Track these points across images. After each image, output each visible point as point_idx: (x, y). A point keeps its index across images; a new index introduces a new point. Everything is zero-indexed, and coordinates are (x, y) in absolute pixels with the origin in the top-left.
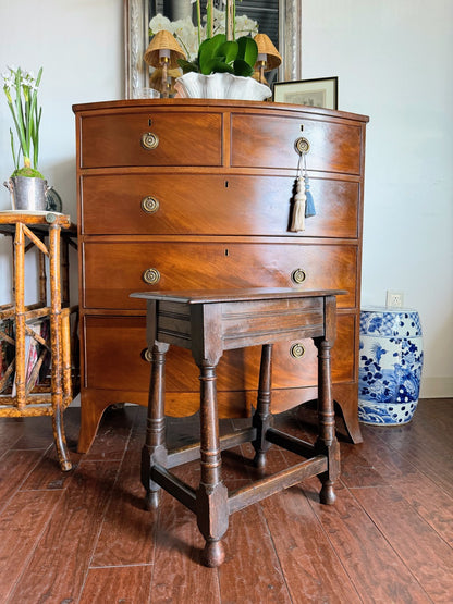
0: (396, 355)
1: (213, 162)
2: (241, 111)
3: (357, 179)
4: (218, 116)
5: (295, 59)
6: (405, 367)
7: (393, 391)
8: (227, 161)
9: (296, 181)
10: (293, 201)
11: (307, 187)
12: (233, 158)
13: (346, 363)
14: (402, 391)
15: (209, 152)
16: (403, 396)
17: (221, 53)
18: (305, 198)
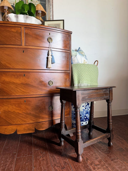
0: (83, 106)
1: (18, 44)
2: (28, 27)
3: (69, 52)
4: (19, 28)
5: (51, 14)
6: (86, 110)
7: (83, 118)
8: (23, 44)
9: (48, 51)
10: (47, 58)
11: (52, 53)
12: (26, 43)
13: (67, 110)
14: (85, 118)
15: (16, 40)
16: (86, 119)
17: (23, 8)
18: (51, 57)
